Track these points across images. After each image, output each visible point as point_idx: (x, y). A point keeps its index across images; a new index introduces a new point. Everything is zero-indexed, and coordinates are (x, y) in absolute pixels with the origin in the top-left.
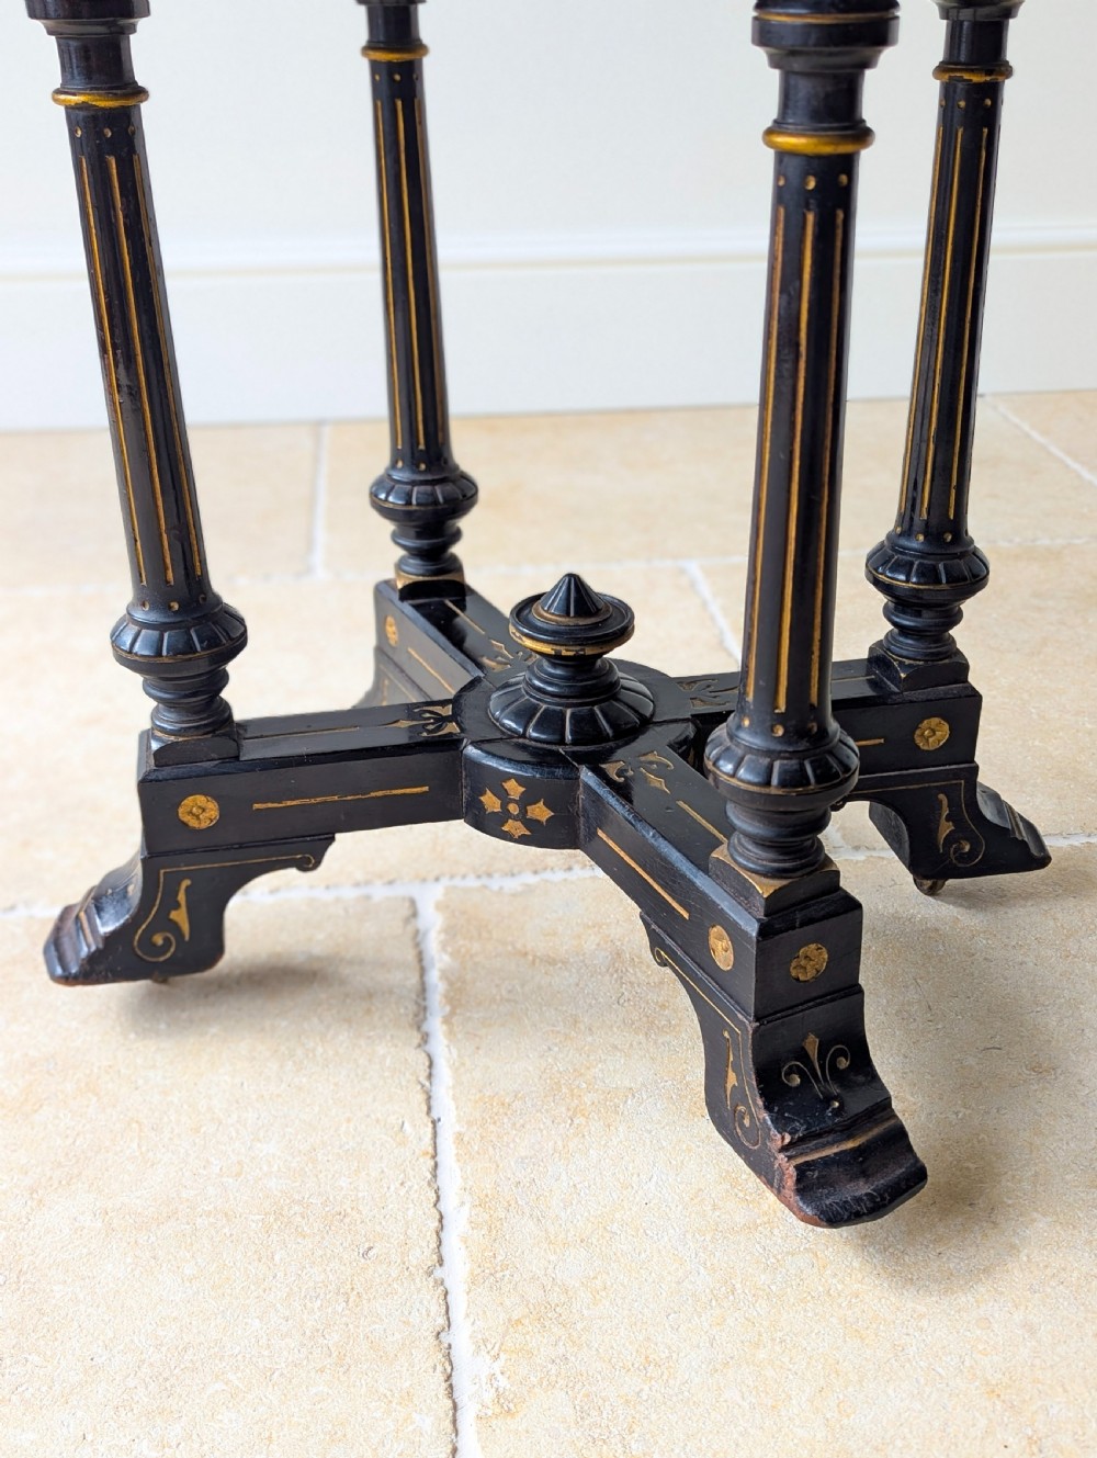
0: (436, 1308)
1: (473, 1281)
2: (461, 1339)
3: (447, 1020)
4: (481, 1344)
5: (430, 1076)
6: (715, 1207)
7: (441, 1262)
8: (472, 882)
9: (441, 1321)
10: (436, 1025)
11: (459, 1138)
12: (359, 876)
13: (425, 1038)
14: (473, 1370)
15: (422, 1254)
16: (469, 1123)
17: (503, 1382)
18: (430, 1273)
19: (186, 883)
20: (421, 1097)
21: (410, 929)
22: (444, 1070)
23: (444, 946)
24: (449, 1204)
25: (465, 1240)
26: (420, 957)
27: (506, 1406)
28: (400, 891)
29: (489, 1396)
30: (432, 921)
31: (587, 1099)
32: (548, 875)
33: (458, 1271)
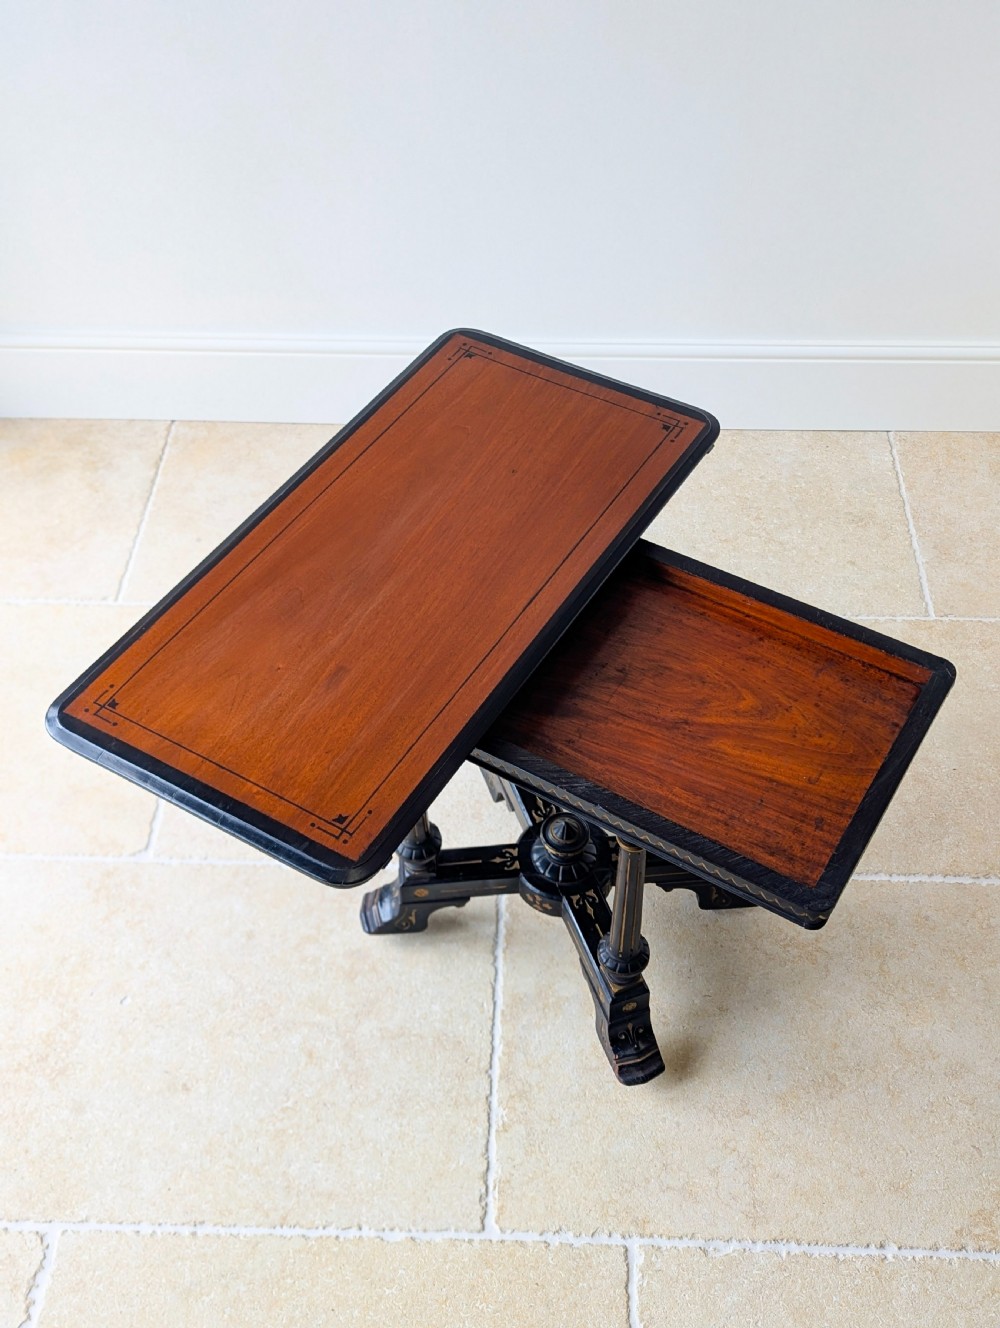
0: (488, 1087)
1: (501, 1078)
2: (495, 1100)
3: (504, 952)
4: (500, 1103)
5: (495, 980)
6: (587, 1058)
7: (491, 1067)
9: (488, 1092)
10: (500, 953)
11: (503, 1012)
13: (495, 959)
14: (499, 1112)
15: (485, 1064)
16: (507, 1006)
17: (506, 1119)
18: (487, 1072)
20: (490, 991)
22: (500, 978)
24: (497, 1042)
25: (500, 1059)
27: (505, 1128)
29: (501, 1123)
31: (550, 1001)
33: (496, 1072)
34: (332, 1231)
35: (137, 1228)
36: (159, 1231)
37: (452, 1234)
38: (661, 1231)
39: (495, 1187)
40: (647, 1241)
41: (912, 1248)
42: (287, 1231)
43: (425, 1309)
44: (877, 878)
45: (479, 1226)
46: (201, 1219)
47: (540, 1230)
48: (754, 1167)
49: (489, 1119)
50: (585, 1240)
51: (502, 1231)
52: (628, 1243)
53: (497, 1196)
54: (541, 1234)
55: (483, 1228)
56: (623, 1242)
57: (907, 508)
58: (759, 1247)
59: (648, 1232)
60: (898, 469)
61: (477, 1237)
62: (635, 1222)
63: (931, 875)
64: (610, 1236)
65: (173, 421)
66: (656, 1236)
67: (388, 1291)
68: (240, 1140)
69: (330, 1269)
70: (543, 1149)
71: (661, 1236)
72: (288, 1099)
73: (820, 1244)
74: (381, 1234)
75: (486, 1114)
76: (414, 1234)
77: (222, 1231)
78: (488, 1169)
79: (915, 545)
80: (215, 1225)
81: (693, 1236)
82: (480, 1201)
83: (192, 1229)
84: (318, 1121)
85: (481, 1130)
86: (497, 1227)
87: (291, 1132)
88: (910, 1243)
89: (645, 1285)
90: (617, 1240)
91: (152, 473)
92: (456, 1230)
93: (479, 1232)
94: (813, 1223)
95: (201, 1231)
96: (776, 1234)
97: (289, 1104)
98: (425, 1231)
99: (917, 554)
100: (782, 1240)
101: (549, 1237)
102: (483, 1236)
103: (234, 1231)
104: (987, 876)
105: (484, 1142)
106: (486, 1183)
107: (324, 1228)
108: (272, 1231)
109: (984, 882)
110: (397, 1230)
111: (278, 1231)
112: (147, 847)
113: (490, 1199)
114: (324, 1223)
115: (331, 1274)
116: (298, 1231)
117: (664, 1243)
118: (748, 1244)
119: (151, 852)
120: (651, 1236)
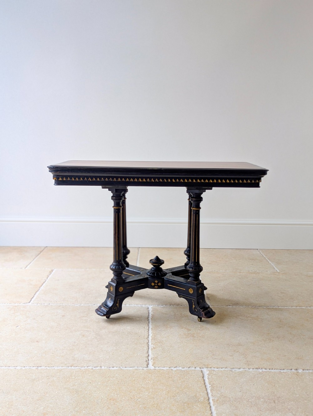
0: (147, 341)
1: (152, 339)
2: (150, 344)
4: (152, 344)
7: (148, 338)
8: (156, 306)
11: (152, 328)
12: (141, 304)
13: (148, 320)
14: (151, 346)
15: (146, 337)
17: (154, 347)
19: (119, 299)
20: (147, 325)
21: (148, 310)
22: (150, 323)
23: (152, 312)
24: (150, 333)
25: (151, 336)
26: (149, 313)
28: (146, 306)
29: (152, 347)
30: (150, 309)
31: (168, 326)
32: (167, 306)
33: (150, 338)
34: (90, 368)
35: (15, 368)
36: (24, 368)
37: (136, 368)
38: (214, 367)
39: (151, 359)
40: (209, 369)
41: (308, 370)
42: (72, 368)
43: (126, 382)
44: (274, 307)
45: (146, 366)
46: (40, 365)
47: (169, 367)
48: (246, 355)
49: (148, 347)
50: (185, 369)
51: (155, 367)
52: (202, 370)
53: (152, 360)
54: (169, 368)
55: (148, 367)
56: (200, 369)
57: (266, 258)
58: (251, 370)
59: (210, 366)
60: (262, 254)
61: (145, 369)
62: (204, 365)
63: (292, 307)
64: (195, 368)
65: (47, 247)
66: (212, 368)
67: (111, 379)
68: (56, 351)
69: (89, 375)
70: (168, 352)
71: (214, 368)
72: (75, 343)
73: (274, 369)
74: (109, 368)
75: (147, 346)
76: (121, 368)
77: (48, 368)
78: (148, 356)
79: (270, 262)
80: (46, 367)
81: (226, 368)
82: (146, 361)
83: (37, 368)
84: (86, 347)
85: (146, 348)
86: (153, 367)
87: (76, 349)
88: (306, 368)
89: (210, 377)
90: (198, 369)
91: (39, 253)
92: (137, 367)
93: (146, 367)
94: (270, 365)
95: (39, 368)
96: (257, 367)
97: (75, 344)
98: (126, 367)
99: (271, 264)
100: (259, 368)
101: (172, 368)
102: (147, 368)
103: (54, 368)
104: (310, 307)
105: (147, 350)
106: (148, 358)
107: (87, 367)
108: (68, 368)
109: (310, 308)
110: (115, 367)
111: (70, 368)
112: (29, 302)
113: (150, 362)
114: (87, 366)
115: (90, 376)
116: (77, 368)
117: (216, 369)
118: (247, 369)
119: (30, 303)
120: (211, 368)
